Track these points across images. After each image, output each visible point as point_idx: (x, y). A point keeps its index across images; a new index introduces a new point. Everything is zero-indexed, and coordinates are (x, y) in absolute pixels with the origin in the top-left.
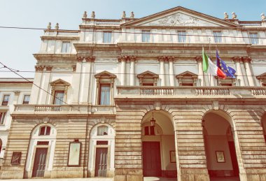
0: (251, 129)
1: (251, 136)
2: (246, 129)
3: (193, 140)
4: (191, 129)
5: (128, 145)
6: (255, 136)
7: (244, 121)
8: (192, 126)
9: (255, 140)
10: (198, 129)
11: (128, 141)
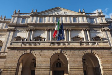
0: (76, 63)
1: (76, 67)
2: (74, 63)
3: (44, 70)
4: (44, 63)
5: (9, 72)
6: (78, 67)
7: (73, 59)
8: (45, 62)
9: (78, 70)
10: (47, 63)
11: (10, 69)
